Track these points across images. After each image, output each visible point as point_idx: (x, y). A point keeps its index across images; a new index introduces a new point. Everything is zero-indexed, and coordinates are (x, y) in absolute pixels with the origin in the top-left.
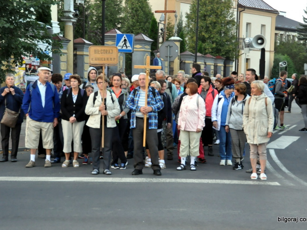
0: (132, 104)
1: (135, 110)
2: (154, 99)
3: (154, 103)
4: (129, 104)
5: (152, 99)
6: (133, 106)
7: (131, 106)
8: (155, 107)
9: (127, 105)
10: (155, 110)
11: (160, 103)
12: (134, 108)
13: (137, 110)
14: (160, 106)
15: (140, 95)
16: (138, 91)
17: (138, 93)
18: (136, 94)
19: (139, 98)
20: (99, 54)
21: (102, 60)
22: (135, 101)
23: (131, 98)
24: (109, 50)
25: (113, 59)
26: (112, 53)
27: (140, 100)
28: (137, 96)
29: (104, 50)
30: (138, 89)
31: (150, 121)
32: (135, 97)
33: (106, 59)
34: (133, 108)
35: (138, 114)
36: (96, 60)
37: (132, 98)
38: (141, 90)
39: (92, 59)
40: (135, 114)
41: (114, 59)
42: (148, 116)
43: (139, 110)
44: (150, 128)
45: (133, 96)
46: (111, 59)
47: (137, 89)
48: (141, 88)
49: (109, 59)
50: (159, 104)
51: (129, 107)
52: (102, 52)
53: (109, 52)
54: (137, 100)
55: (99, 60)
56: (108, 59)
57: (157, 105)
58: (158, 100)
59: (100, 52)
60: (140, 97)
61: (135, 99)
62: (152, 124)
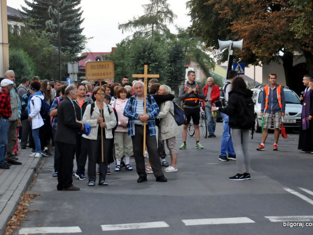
0: (131, 112)
1: (134, 117)
2: (151, 105)
3: (151, 109)
4: (127, 112)
5: (148, 106)
6: (132, 114)
7: (130, 114)
8: (152, 114)
9: (126, 113)
10: (152, 117)
11: (156, 109)
12: (133, 116)
13: (136, 118)
14: (156, 112)
15: (137, 103)
16: (135, 99)
17: (135, 101)
18: (133, 102)
19: (136, 106)
20: (96, 69)
21: (99, 75)
22: (133, 109)
23: (128, 107)
24: (105, 65)
25: (109, 74)
26: (108, 68)
27: (137, 107)
28: (134, 104)
29: (100, 65)
30: (135, 97)
31: (150, 128)
32: (133, 105)
33: (102, 74)
34: (131, 115)
35: (137, 122)
36: (93, 75)
37: (130, 106)
38: (137, 98)
39: (89, 75)
40: (134, 122)
41: (111, 73)
42: (147, 124)
43: (138, 118)
44: (151, 135)
45: (130, 105)
46: (107, 73)
47: (133, 98)
48: (137, 96)
49: (106, 74)
50: (154, 110)
51: (128, 115)
52: (98, 67)
53: (105, 67)
54: (135, 108)
55: (96, 76)
56: (104, 74)
57: (153, 112)
58: (154, 107)
59: (96, 68)
60: (138, 105)
61: (133, 107)
62: (153, 130)
